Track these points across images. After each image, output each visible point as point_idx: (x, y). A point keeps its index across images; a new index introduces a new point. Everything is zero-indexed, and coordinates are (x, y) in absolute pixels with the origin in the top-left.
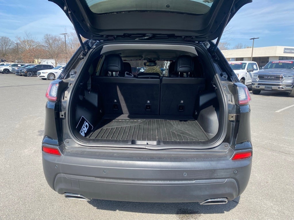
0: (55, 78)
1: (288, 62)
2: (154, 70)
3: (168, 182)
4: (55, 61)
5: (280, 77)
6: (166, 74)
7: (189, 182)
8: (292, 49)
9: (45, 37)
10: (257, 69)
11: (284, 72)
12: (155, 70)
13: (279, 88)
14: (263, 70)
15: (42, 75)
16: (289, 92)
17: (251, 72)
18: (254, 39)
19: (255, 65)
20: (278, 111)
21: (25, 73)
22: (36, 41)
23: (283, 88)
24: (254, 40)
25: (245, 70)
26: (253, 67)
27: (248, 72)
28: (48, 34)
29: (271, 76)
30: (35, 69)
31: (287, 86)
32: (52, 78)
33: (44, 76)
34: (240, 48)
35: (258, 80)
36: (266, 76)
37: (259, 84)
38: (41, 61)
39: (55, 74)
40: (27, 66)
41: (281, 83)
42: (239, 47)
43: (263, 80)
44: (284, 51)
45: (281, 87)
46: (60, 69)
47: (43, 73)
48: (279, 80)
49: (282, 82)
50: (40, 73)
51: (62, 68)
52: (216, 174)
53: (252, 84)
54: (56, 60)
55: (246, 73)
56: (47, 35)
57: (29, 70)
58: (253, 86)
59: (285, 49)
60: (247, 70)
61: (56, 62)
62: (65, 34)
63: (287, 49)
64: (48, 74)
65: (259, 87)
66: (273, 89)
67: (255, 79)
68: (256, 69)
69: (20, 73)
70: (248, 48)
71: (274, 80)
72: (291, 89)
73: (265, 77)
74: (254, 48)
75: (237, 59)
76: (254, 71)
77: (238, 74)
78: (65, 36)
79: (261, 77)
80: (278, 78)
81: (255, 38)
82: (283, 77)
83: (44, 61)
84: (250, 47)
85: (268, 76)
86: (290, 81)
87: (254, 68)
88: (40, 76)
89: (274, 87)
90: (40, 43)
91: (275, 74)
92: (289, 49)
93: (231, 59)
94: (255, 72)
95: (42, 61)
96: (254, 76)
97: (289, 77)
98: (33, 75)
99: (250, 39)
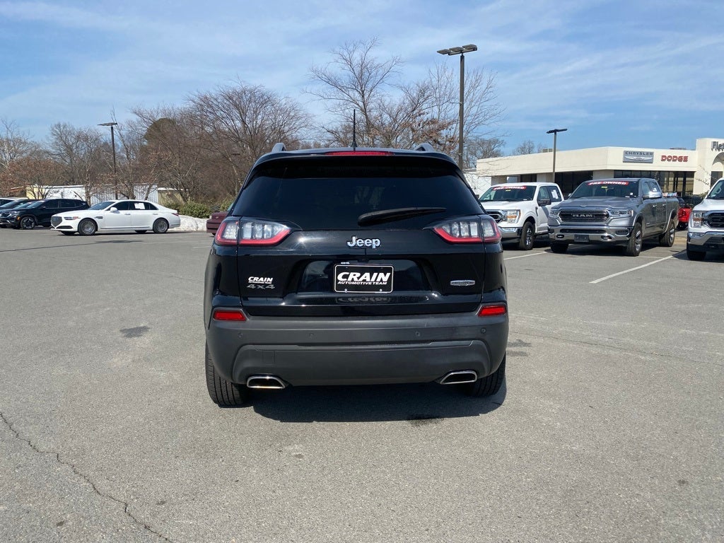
0: (96, 230)
1: (619, 183)
3: (396, 346)
4: (84, 191)
5: (603, 215)
7: (423, 345)
8: (641, 153)
9: (53, 129)
10: (560, 200)
11: (609, 204)
13: (603, 237)
14: (569, 201)
15: (65, 223)
16: (624, 245)
17: (547, 206)
18: (555, 131)
19: (555, 191)
20: (595, 282)
21: (17, 220)
22: (29, 141)
23: (610, 238)
24: (555, 134)
25: (534, 202)
26: (550, 195)
27: (539, 205)
28: (62, 124)
29: (586, 212)
30: (42, 209)
31: (618, 232)
32: (90, 229)
33: (70, 227)
34: (529, 153)
35: (559, 221)
36: (576, 212)
37: (562, 231)
38: (47, 190)
39: (96, 220)
40: (18, 203)
41: (605, 227)
42: (526, 150)
43: (571, 220)
44: (624, 158)
45: (606, 234)
46: (109, 209)
47: (67, 219)
48: (602, 220)
49: (608, 224)
50: (60, 220)
51: (113, 206)
52: (457, 334)
53: (549, 230)
54: (86, 187)
55: (537, 208)
56: (59, 126)
57: (26, 213)
58: (552, 236)
59: (626, 153)
60: (538, 200)
61: (87, 193)
62: (112, 124)
63: (630, 153)
64: (78, 221)
65: (563, 236)
66: (591, 239)
67: (554, 220)
68: (557, 198)
69: (3, 222)
70: (545, 151)
71: (592, 221)
72: (628, 239)
73: (574, 216)
74: (556, 152)
75: (522, 178)
76: (552, 203)
77: (519, 210)
78: (112, 128)
79: (566, 215)
80: (599, 216)
81: (558, 131)
82: (610, 214)
83: (57, 190)
84: (550, 150)
85: (579, 212)
86: (623, 223)
87: (554, 197)
88: (60, 225)
89: (593, 236)
90: (39, 146)
91: (594, 209)
92: (634, 153)
93: (508, 178)
94: (554, 204)
95: (52, 190)
96: (551, 213)
97: (621, 213)
98: (36, 224)
99: (548, 133)
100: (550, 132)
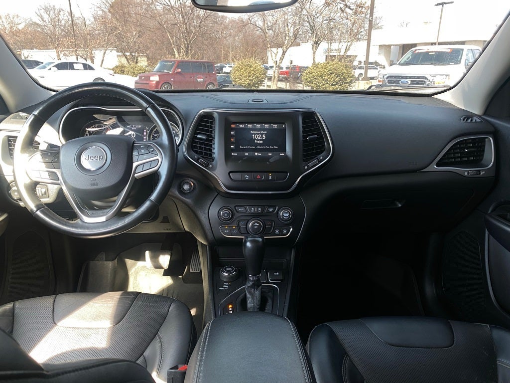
2: (251, 67)
6: (274, 76)
12: (252, 69)
18: (442, 4)
24: (443, 6)
81: (445, 3)
99: (436, 5)
100: (438, 4)
